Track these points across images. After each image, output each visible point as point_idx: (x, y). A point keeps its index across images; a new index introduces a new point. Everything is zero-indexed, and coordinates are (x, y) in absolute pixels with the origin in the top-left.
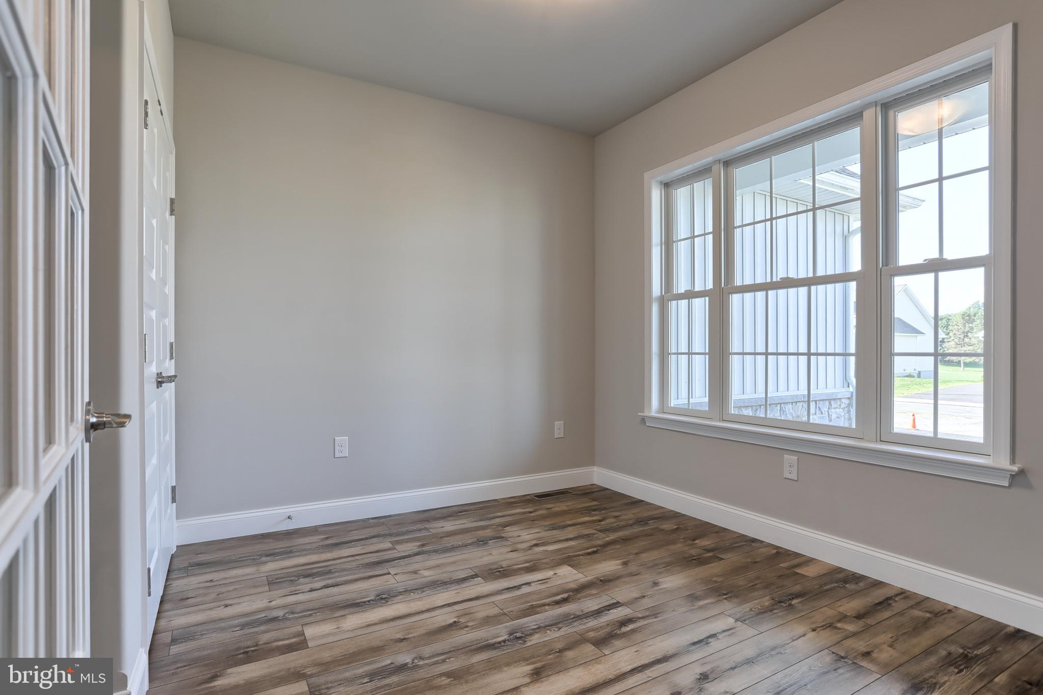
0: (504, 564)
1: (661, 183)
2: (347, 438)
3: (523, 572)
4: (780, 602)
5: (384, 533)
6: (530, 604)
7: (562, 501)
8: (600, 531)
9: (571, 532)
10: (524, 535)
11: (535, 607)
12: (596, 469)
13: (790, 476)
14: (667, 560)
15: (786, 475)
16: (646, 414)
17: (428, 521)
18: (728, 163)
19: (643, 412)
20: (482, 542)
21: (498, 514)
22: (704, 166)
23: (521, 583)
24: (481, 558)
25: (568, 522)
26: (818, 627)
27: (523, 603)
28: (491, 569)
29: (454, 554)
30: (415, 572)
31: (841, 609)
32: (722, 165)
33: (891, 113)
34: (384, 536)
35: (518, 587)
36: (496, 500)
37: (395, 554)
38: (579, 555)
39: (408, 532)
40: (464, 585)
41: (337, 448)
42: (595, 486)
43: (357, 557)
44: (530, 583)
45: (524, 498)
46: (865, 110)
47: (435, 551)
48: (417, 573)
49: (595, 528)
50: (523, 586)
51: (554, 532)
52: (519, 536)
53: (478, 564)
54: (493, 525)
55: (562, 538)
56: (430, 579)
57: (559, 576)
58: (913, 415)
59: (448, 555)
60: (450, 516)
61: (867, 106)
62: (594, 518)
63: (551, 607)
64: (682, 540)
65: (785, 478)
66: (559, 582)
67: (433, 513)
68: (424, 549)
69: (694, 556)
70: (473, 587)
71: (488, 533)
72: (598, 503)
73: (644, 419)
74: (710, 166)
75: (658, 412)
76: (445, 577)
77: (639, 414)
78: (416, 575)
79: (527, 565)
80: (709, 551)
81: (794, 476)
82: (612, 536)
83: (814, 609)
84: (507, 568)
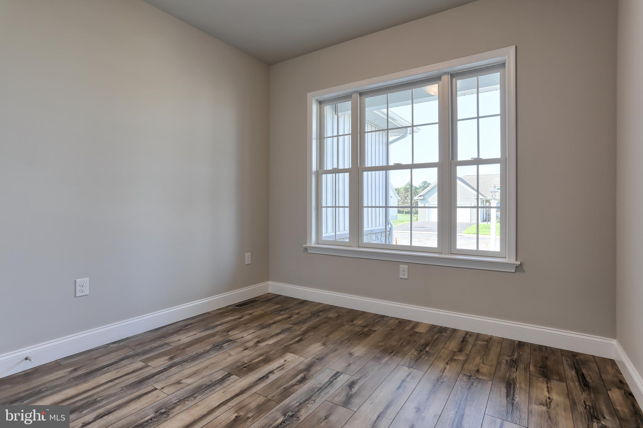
0: (246, 360)
1: (317, 100)
2: (88, 278)
3: (262, 364)
4: (421, 351)
5: (130, 353)
6: (283, 387)
7: (256, 307)
8: (294, 324)
9: (276, 329)
10: (246, 336)
11: (288, 389)
12: (270, 283)
13: (403, 277)
14: (347, 337)
15: (401, 276)
16: (308, 245)
17: (164, 337)
18: (362, 94)
19: (306, 244)
20: (218, 347)
21: (217, 323)
22: (347, 94)
23: (267, 373)
24: (225, 359)
25: (269, 321)
26: (448, 361)
27: (277, 388)
28: (238, 367)
29: (202, 360)
30: (179, 382)
31: (450, 348)
32: (358, 94)
33: (454, 80)
34: (133, 356)
35: (266, 377)
36: (208, 313)
37: (152, 371)
38: (292, 344)
39: (152, 350)
40: (225, 384)
41: (78, 288)
42: (270, 295)
43: (117, 381)
44: (273, 371)
45: (228, 309)
46: (442, 76)
47: (185, 361)
48: (181, 383)
49: (290, 323)
50: (270, 375)
51: (265, 330)
52: (243, 337)
53: (227, 365)
54: (218, 332)
55: (273, 334)
56: (194, 385)
57: (289, 361)
58: (396, 239)
59: (197, 362)
60: (180, 330)
61: (445, 73)
62: (285, 316)
63: (298, 386)
64: (346, 323)
65: (400, 278)
66: (292, 366)
67: (165, 330)
68: (176, 360)
69: (359, 332)
70: (233, 384)
71: (217, 339)
72: (281, 306)
73: (307, 248)
74: (351, 94)
75: (315, 244)
76: (206, 381)
77: (304, 245)
78: (181, 385)
79: (261, 358)
80: (365, 327)
81: (406, 277)
82: (304, 327)
83: (439, 351)
84: (249, 364)
